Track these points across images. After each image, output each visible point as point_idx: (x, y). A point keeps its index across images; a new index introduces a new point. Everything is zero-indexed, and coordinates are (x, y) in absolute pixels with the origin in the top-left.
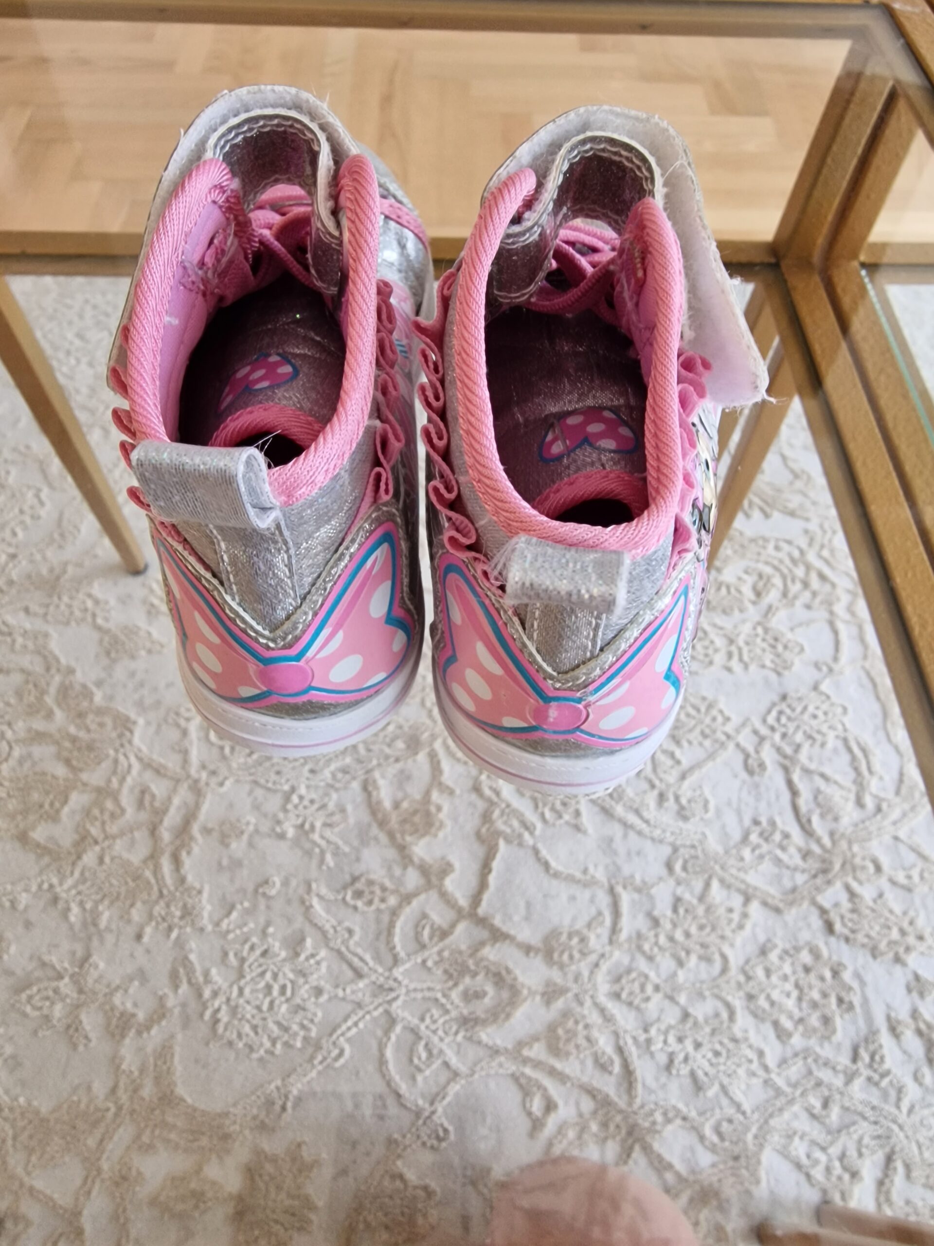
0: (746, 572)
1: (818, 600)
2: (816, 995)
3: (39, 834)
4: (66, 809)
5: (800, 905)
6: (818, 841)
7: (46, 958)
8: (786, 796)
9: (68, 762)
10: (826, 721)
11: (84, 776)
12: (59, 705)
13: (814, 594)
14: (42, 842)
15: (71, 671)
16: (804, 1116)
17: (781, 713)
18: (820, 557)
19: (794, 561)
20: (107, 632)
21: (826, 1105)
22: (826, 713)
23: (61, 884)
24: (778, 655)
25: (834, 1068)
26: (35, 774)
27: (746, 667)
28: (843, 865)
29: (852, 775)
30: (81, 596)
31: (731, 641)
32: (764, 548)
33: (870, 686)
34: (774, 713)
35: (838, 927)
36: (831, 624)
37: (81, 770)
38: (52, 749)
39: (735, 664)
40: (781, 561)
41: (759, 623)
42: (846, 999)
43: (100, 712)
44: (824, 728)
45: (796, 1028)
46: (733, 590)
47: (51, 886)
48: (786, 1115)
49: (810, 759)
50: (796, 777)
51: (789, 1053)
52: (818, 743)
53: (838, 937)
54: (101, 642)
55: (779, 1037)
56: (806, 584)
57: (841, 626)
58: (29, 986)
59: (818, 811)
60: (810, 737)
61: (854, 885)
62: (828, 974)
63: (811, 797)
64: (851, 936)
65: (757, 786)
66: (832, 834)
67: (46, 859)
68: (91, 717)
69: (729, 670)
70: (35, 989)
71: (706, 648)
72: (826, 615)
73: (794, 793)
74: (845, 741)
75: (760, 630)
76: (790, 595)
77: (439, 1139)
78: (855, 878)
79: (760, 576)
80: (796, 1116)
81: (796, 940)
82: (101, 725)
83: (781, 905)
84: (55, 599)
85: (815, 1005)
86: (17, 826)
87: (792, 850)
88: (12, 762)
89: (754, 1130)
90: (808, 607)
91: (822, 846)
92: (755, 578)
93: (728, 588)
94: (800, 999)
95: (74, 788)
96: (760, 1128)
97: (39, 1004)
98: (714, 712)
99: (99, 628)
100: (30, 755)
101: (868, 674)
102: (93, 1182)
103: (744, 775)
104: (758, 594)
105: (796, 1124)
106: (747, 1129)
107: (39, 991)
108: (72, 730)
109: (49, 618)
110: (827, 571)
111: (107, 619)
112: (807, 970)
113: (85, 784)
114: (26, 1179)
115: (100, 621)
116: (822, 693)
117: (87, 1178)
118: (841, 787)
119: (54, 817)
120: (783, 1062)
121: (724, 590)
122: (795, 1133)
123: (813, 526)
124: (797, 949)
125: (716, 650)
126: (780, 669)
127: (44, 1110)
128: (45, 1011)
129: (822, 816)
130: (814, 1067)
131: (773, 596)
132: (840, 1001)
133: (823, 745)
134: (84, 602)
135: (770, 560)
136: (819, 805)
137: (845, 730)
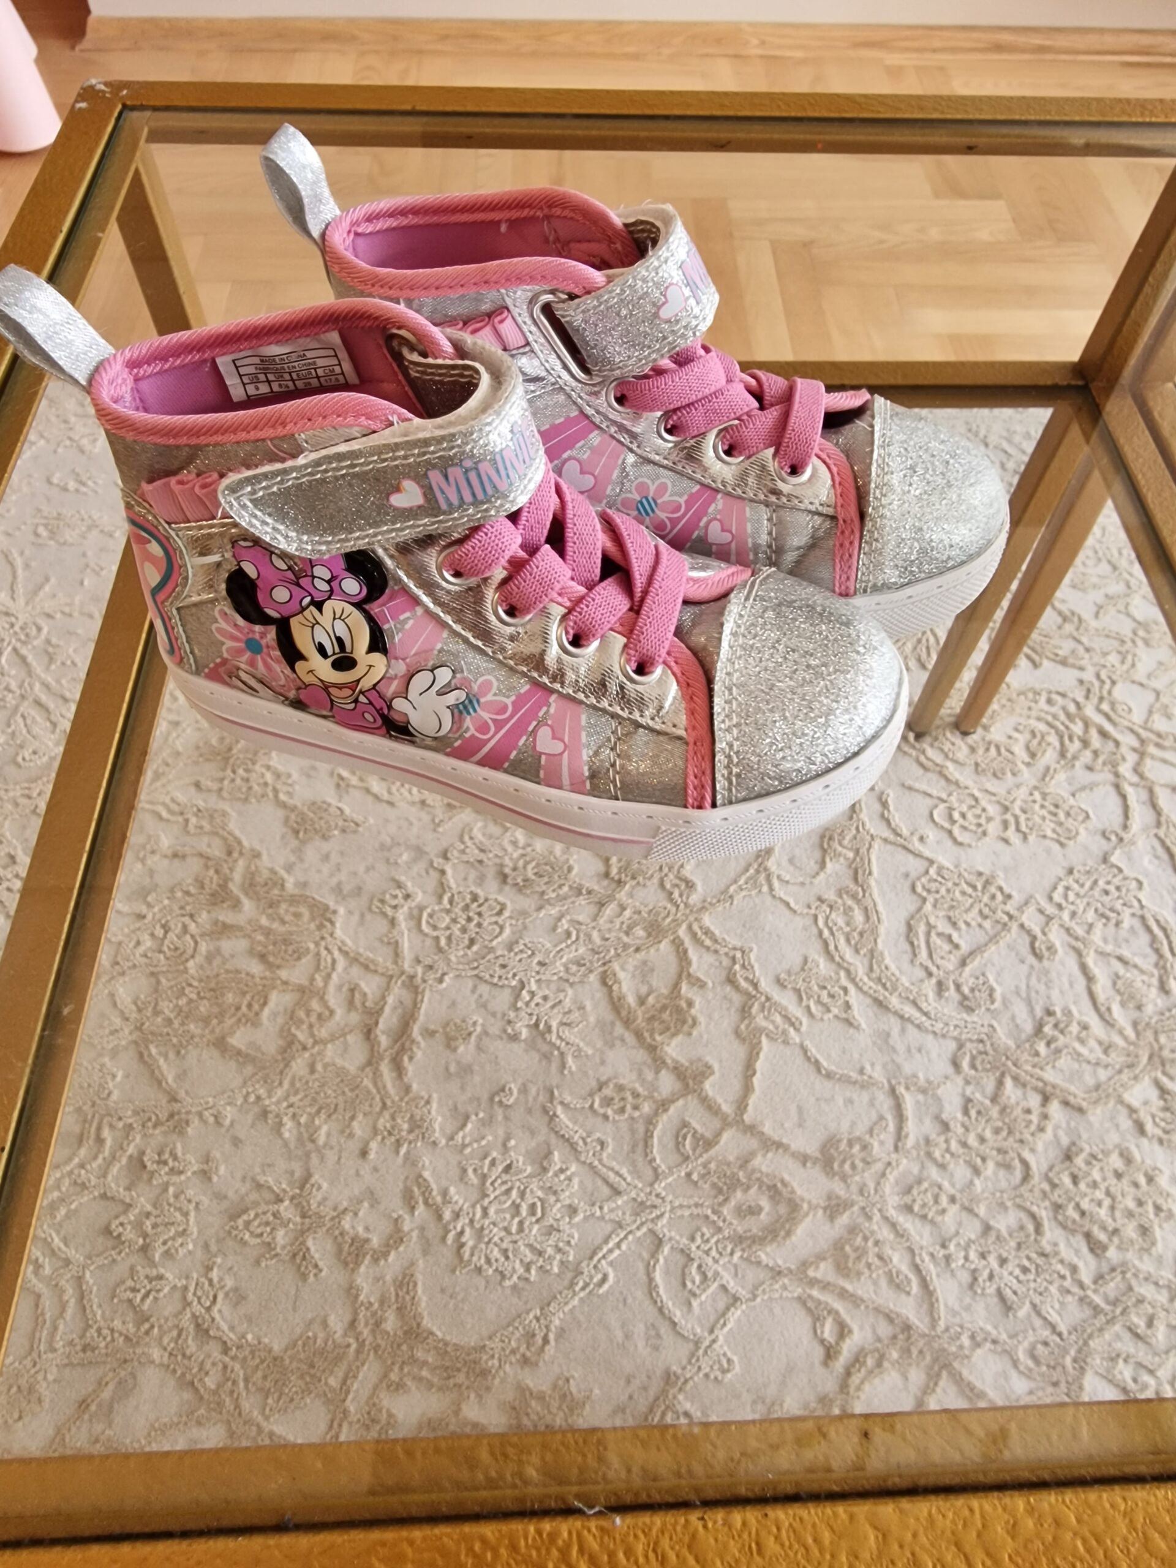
0: (1017, 730)
1: (1100, 760)
2: (1131, 1204)
3: (238, 1040)
4: (266, 1012)
5: (1106, 1104)
6: (1121, 1032)
7: (262, 1179)
8: (1081, 982)
9: (263, 957)
10: (1119, 898)
11: (284, 974)
12: (247, 894)
13: (1096, 753)
14: (243, 1048)
15: (257, 855)
16: (1127, 1336)
17: (1067, 888)
18: (1099, 710)
19: (1068, 715)
20: (293, 809)
21: (1150, 1324)
22: (1118, 888)
23: (270, 1097)
24: (1061, 824)
25: (1156, 1284)
26: (227, 971)
27: (1025, 838)
28: (1151, 1057)
29: (1154, 957)
30: (257, 767)
31: (1006, 809)
32: (1036, 702)
33: (1166, 857)
34: (1060, 889)
35: (1149, 1127)
36: (1117, 787)
37: (279, 967)
38: (242, 944)
39: (1011, 833)
40: (1055, 717)
41: (1036, 788)
42: (1165, 1207)
43: (293, 900)
44: (1118, 905)
45: (1111, 1240)
46: (1003, 750)
47: (258, 1098)
48: (1107, 1336)
49: (1105, 941)
50: (1090, 960)
51: (1105, 1268)
52: (1114, 921)
53: (1150, 1140)
54: (287, 820)
55: (1092, 1250)
56: (1085, 743)
57: (1129, 790)
58: (245, 1211)
59: (1118, 998)
60: (1103, 915)
61: (1164, 1080)
62: (1142, 1180)
63: (1109, 984)
64: (1165, 1137)
65: (1047, 972)
66: (1135, 1024)
67: (249, 1069)
68: (284, 906)
69: (1006, 841)
70: (252, 1214)
71: (979, 817)
72: (1111, 777)
73: (1090, 979)
74: (1143, 918)
75: (1037, 795)
76: (1069, 755)
77: (724, 1371)
78: (1164, 1073)
79: (1033, 734)
80: (1118, 1337)
81: (1104, 1143)
82: (297, 915)
83: (1084, 1104)
84: (229, 772)
85: (1130, 1215)
86: (212, 1031)
87: (1092, 1043)
88: (199, 959)
89: (1073, 1353)
90: (1090, 768)
91: (1126, 1038)
92: (1028, 736)
93: (998, 748)
94: (1112, 1208)
95: (274, 988)
96: (1079, 1351)
97: (259, 1231)
98: (993, 889)
99: (284, 805)
100: (218, 951)
101: (1163, 843)
102: (340, 1426)
103: (1031, 959)
104: (1033, 755)
105: (1118, 1345)
106: (1066, 1351)
107: (257, 1215)
108: (264, 921)
109: (225, 794)
110: (1108, 727)
111: (289, 794)
112: (1118, 1175)
113: (286, 983)
114: (264, 1424)
115: (282, 797)
116: (1113, 866)
117: (332, 1421)
118: (1142, 972)
119: (254, 1022)
120: (1099, 1278)
121: (993, 750)
122: (1118, 1356)
123: (1088, 676)
124: (1106, 1153)
125: (989, 819)
126: (1062, 839)
127: (276, 1348)
128: (267, 1238)
129: (1123, 1004)
130: (1134, 1282)
131: (1049, 757)
132: (1158, 1209)
133: (1118, 924)
134: (263, 775)
135: (1043, 715)
136: (1118, 991)
137: (1142, 907)
